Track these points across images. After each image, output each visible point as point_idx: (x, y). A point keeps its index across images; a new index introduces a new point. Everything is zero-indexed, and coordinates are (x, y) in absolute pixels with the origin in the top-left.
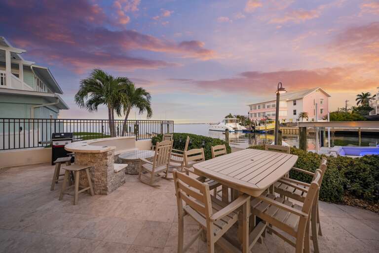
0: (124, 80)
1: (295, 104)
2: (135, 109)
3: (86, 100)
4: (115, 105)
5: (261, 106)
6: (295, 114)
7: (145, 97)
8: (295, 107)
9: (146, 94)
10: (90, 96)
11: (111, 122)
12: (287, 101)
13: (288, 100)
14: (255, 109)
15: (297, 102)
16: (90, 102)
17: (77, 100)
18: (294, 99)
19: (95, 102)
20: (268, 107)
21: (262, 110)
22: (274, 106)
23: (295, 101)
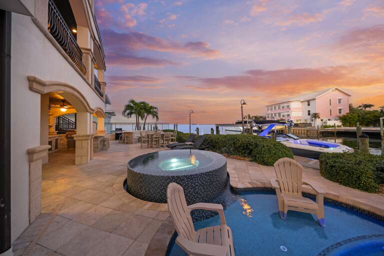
0: (143, 103)
1: (309, 105)
2: (150, 116)
3: (126, 113)
4: (140, 114)
5: (277, 107)
6: (309, 114)
7: (155, 110)
8: (309, 108)
9: (155, 108)
10: (128, 111)
11: (138, 124)
12: (302, 102)
13: (302, 100)
14: (272, 110)
15: (311, 103)
16: (128, 114)
17: (123, 114)
18: (308, 99)
19: (130, 114)
20: (283, 107)
21: (277, 111)
22: (288, 107)
23: (308, 101)
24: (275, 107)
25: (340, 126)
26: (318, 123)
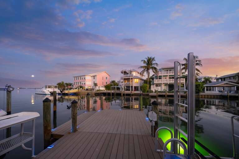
1: (94, 78)
5: (79, 78)
6: (94, 84)
8: (94, 80)
12: (91, 76)
18: (94, 75)
20: (82, 79)
21: (79, 81)
22: (85, 78)
23: (94, 76)
24: (78, 78)
25: (105, 90)
26: (97, 88)
